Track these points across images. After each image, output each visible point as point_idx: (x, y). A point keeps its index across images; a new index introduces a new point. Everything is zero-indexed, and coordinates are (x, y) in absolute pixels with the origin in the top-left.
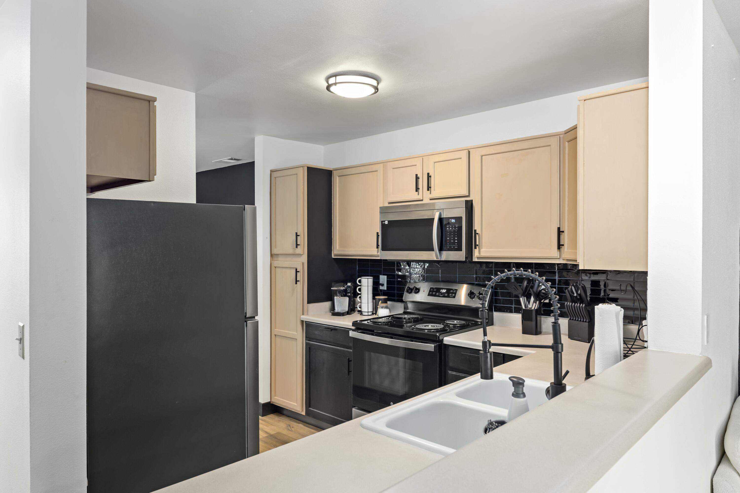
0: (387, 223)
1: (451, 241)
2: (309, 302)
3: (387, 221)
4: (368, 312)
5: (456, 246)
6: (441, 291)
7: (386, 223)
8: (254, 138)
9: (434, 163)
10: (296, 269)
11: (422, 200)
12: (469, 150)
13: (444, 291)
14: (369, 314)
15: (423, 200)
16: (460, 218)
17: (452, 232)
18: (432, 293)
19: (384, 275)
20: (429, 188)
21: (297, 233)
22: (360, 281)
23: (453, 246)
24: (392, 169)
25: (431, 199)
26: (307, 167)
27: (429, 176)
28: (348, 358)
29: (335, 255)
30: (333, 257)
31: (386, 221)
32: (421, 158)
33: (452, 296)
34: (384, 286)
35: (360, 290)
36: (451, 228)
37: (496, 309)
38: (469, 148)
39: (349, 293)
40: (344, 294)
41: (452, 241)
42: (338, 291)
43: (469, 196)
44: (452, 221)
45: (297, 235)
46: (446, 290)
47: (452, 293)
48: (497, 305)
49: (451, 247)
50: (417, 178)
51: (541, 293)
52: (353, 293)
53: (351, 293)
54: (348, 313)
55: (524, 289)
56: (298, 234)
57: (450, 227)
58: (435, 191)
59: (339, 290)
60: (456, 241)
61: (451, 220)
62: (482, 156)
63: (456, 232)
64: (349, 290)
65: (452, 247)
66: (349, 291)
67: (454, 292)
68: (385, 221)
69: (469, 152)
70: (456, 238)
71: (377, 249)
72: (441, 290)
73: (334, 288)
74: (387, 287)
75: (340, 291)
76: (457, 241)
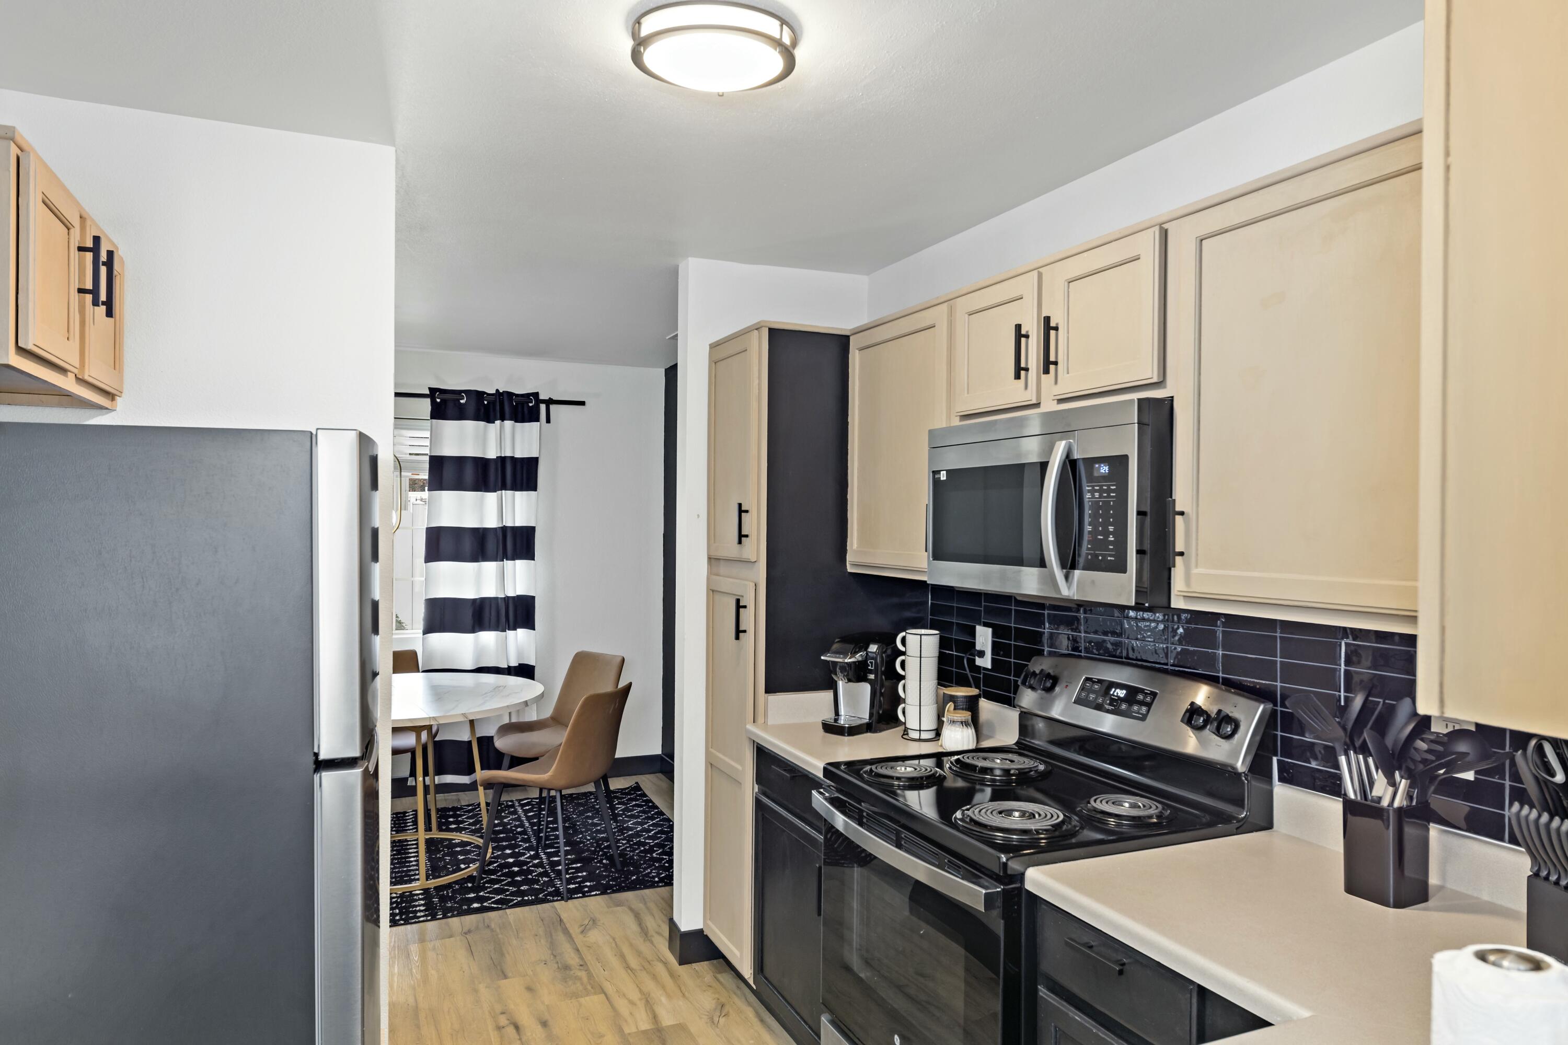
0: (945, 478)
1: (1096, 537)
2: (769, 690)
3: (945, 472)
4: (920, 730)
5: (1111, 556)
6: (1112, 693)
7: (942, 479)
8: (678, 266)
9: (1066, 283)
10: (738, 601)
11: (1037, 405)
12: (1165, 226)
13: (1121, 693)
14: (925, 736)
15: (1039, 404)
16: (1122, 460)
17: (1100, 507)
18: (1088, 694)
19: (986, 625)
20: (1048, 364)
21: (740, 505)
22: (904, 641)
23: (1101, 555)
24: (967, 315)
25: (1061, 401)
26: (770, 329)
27: (1048, 327)
28: (817, 865)
29: (855, 565)
30: (850, 569)
31: (942, 472)
32: (1035, 273)
33: (1141, 712)
34: (985, 657)
35: (903, 664)
36: (1097, 495)
37: (1285, 774)
38: (1164, 219)
39: (871, 672)
40: (858, 673)
41: (1102, 537)
42: (840, 666)
43: (1160, 384)
44: (1102, 471)
45: (741, 511)
46: (1124, 692)
47: (1142, 703)
48: (1287, 762)
49: (1097, 556)
50: (1020, 335)
51: (1413, 750)
52: (883, 673)
53: (879, 673)
54: (868, 728)
55: (1350, 725)
56: (743, 509)
57: (1096, 491)
58: (1068, 373)
59: (841, 664)
60: (1111, 538)
61: (1100, 467)
62: (1202, 240)
63: (1112, 508)
64: (871, 662)
65: (1100, 558)
66: (872, 667)
67: (1148, 699)
68: (939, 472)
69: (1164, 235)
70: (1111, 528)
71: (927, 553)
72: (1113, 690)
73: (829, 656)
74: (993, 660)
75: (845, 668)
76: (1113, 539)
